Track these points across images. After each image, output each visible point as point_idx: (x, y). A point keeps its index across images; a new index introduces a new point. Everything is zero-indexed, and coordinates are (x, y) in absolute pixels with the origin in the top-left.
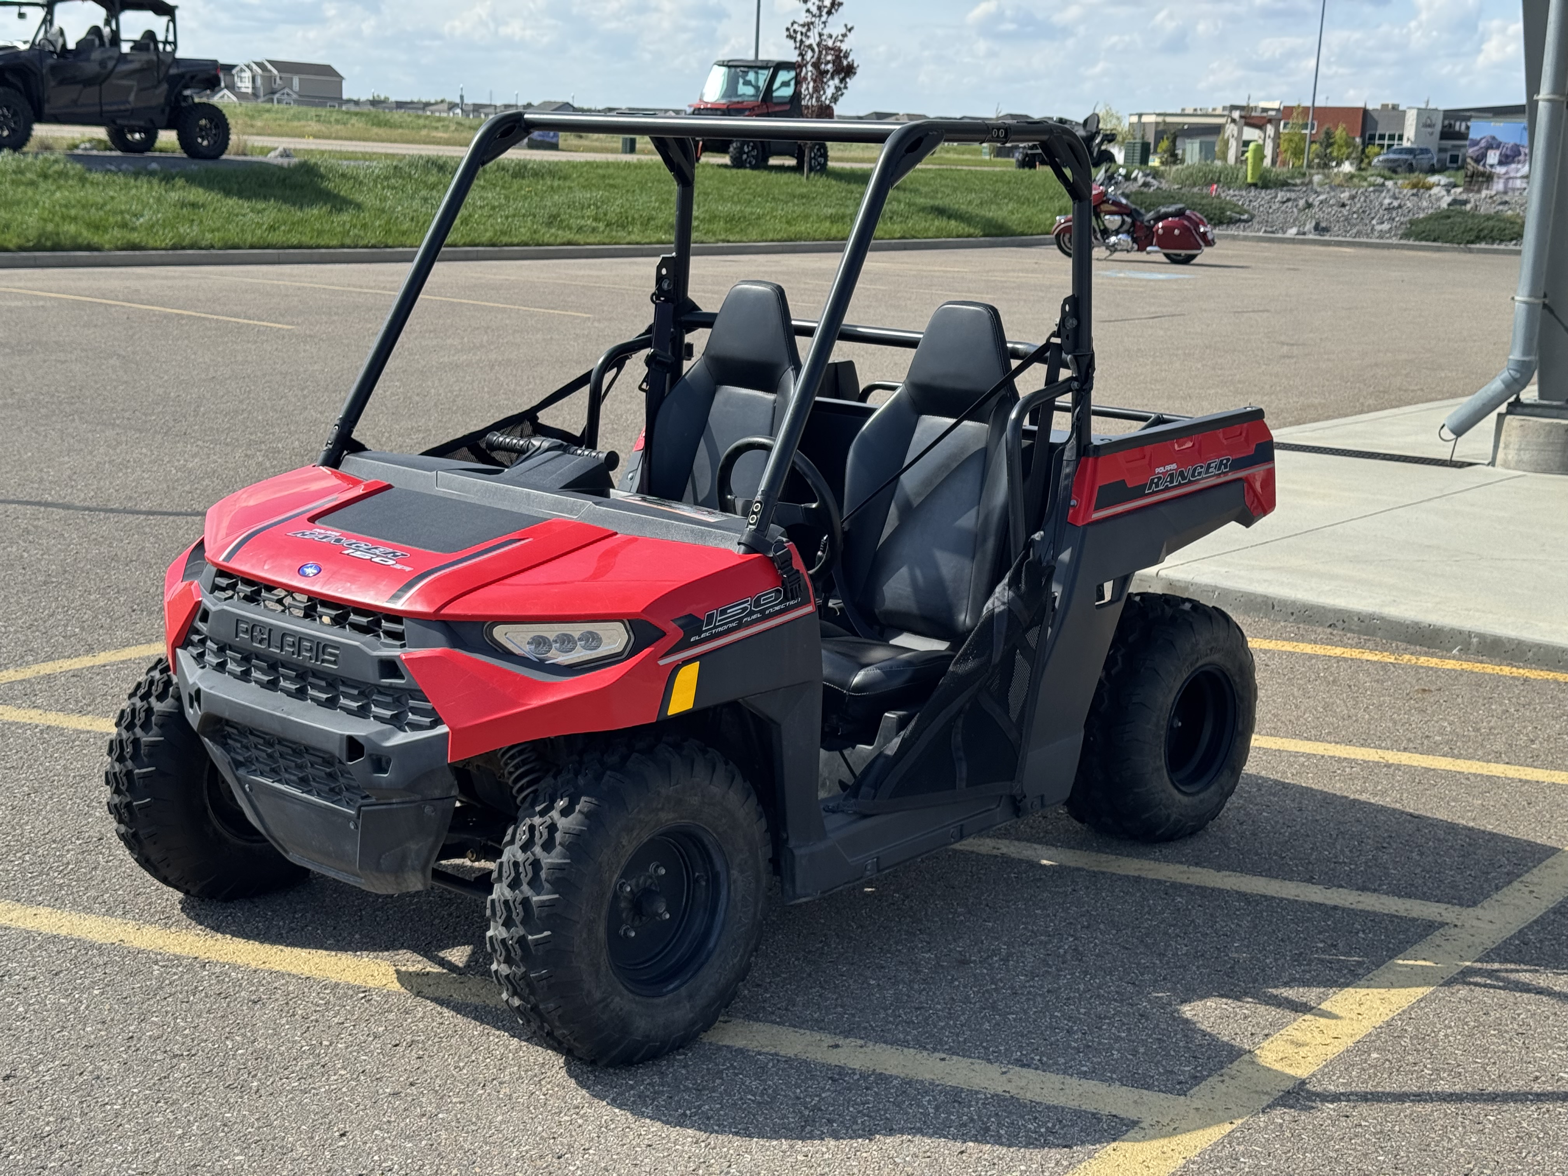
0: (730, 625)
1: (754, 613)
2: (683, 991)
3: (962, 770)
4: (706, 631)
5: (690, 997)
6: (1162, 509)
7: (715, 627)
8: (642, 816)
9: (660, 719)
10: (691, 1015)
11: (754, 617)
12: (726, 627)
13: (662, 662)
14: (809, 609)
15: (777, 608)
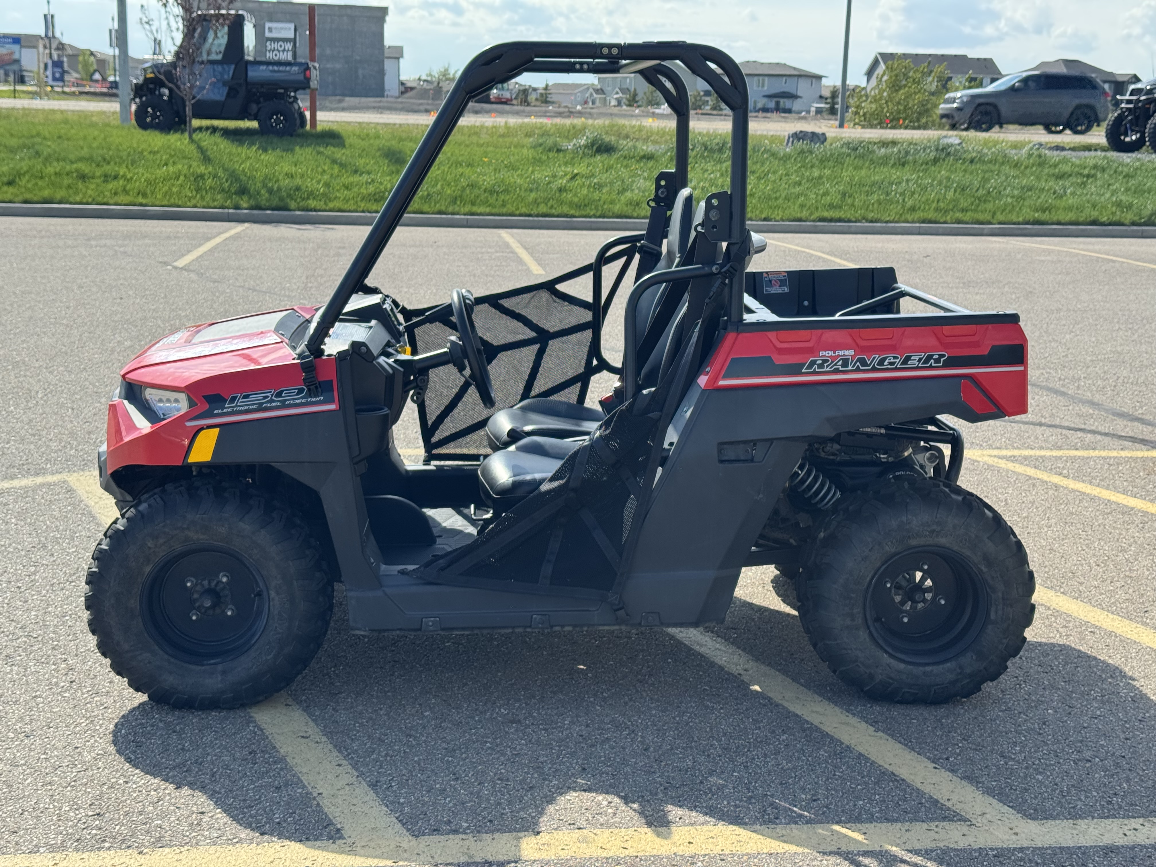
0: (251, 407)
1: (274, 401)
2: (220, 667)
3: (547, 569)
4: (229, 408)
5: (224, 672)
6: (822, 388)
7: (236, 406)
8: (167, 530)
9: (185, 464)
10: (220, 686)
11: (274, 404)
12: (246, 408)
13: (188, 424)
14: (332, 407)
15: (298, 401)
